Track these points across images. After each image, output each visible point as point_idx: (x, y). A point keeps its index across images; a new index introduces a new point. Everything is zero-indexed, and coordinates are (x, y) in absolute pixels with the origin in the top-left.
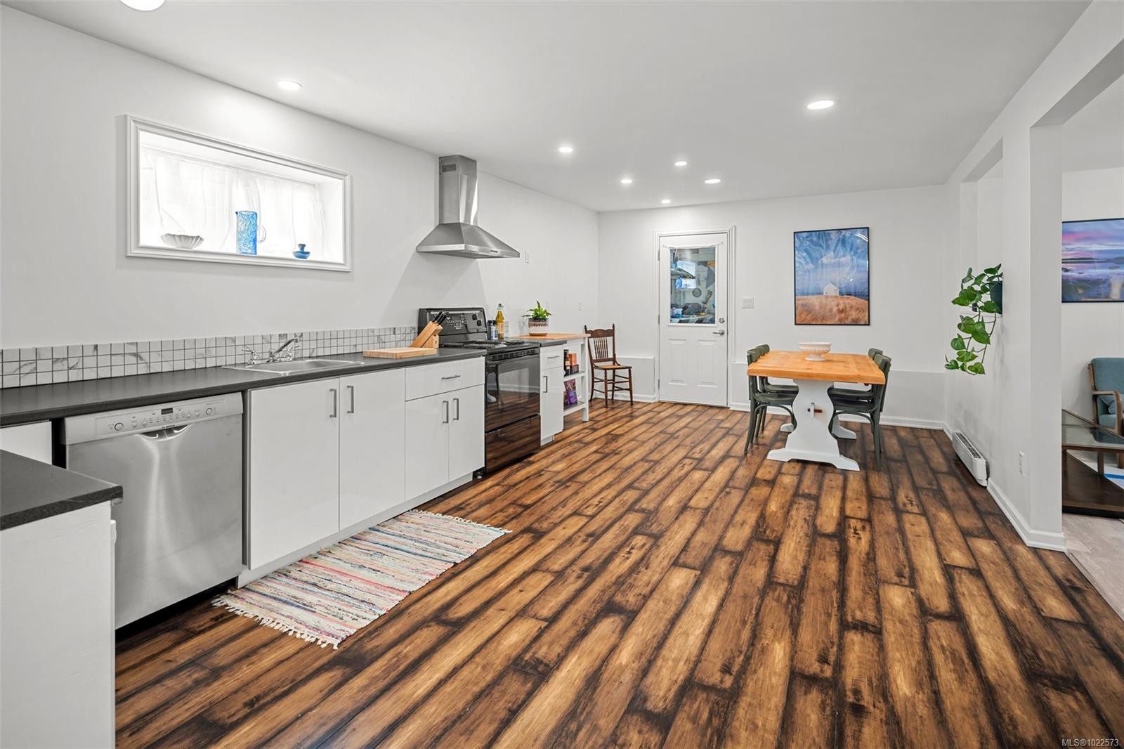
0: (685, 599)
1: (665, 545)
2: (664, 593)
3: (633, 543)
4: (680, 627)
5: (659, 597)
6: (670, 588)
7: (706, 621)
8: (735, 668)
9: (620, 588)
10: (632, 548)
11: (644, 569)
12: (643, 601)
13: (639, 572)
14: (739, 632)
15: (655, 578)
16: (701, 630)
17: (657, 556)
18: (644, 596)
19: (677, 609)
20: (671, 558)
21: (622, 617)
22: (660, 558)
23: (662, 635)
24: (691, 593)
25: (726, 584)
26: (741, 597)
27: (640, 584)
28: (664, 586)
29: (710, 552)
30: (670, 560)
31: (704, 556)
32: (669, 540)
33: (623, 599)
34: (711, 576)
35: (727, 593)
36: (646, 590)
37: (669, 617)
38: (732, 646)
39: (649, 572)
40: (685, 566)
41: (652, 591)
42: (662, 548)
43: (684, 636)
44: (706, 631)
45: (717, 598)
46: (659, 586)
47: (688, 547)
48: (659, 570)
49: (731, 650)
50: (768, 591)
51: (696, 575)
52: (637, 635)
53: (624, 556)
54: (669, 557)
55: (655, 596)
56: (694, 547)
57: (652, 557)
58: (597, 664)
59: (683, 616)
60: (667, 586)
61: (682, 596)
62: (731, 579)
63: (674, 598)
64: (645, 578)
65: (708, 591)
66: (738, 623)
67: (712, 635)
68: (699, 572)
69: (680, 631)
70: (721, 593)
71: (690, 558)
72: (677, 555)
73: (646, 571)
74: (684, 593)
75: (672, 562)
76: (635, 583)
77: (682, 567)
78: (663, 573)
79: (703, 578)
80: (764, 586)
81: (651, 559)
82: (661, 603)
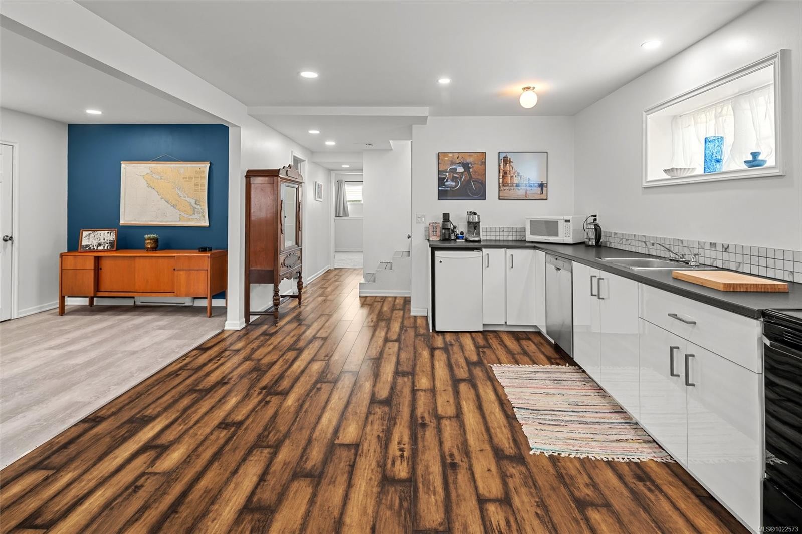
0: (344, 417)
1: (373, 470)
2: (358, 419)
3: (405, 464)
4: (344, 401)
5: (361, 415)
6: (355, 423)
7: (329, 408)
8: (315, 390)
9: (390, 415)
10: (402, 456)
11: (381, 435)
12: (371, 410)
13: (383, 431)
14: (310, 406)
15: (368, 429)
16: (332, 403)
17: (375, 452)
18: (371, 413)
19: (348, 410)
20: (362, 452)
21: (378, 400)
22: (372, 451)
23: (353, 395)
24: (340, 423)
25: (314, 437)
26: (304, 428)
27: (378, 422)
28: (360, 424)
29: (326, 470)
30: (363, 449)
31: (332, 464)
32: (371, 479)
33: (383, 409)
34: (326, 441)
35: (314, 429)
36: (371, 418)
37: (351, 405)
38: (315, 399)
39: (376, 434)
40: (348, 446)
41: (367, 418)
42: (374, 464)
43: (341, 397)
44: (329, 402)
45: (322, 423)
46: (364, 423)
47: (349, 472)
48: (369, 437)
49: (316, 397)
50: (282, 438)
51: (338, 439)
52: (366, 393)
53: (404, 445)
54: (364, 453)
55: (364, 415)
56: (343, 474)
57: (379, 450)
58: (378, 380)
59: (343, 407)
60: (358, 423)
61: (346, 419)
62: (310, 442)
63: (351, 417)
64: (376, 427)
65: (328, 427)
66: (310, 410)
67: (326, 401)
68: (336, 443)
69: (343, 400)
70: (319, 427)
71: (345, 456)
72: (358, 458)
73: (379, 433)
74: (345, 422)
75: (361, 447)
76: (381, 421)
77: (350, 445)
78: (364, 434)
79: (332, 437)
80: (284, 441)
81: (379, 447)
82: (358, 412)
